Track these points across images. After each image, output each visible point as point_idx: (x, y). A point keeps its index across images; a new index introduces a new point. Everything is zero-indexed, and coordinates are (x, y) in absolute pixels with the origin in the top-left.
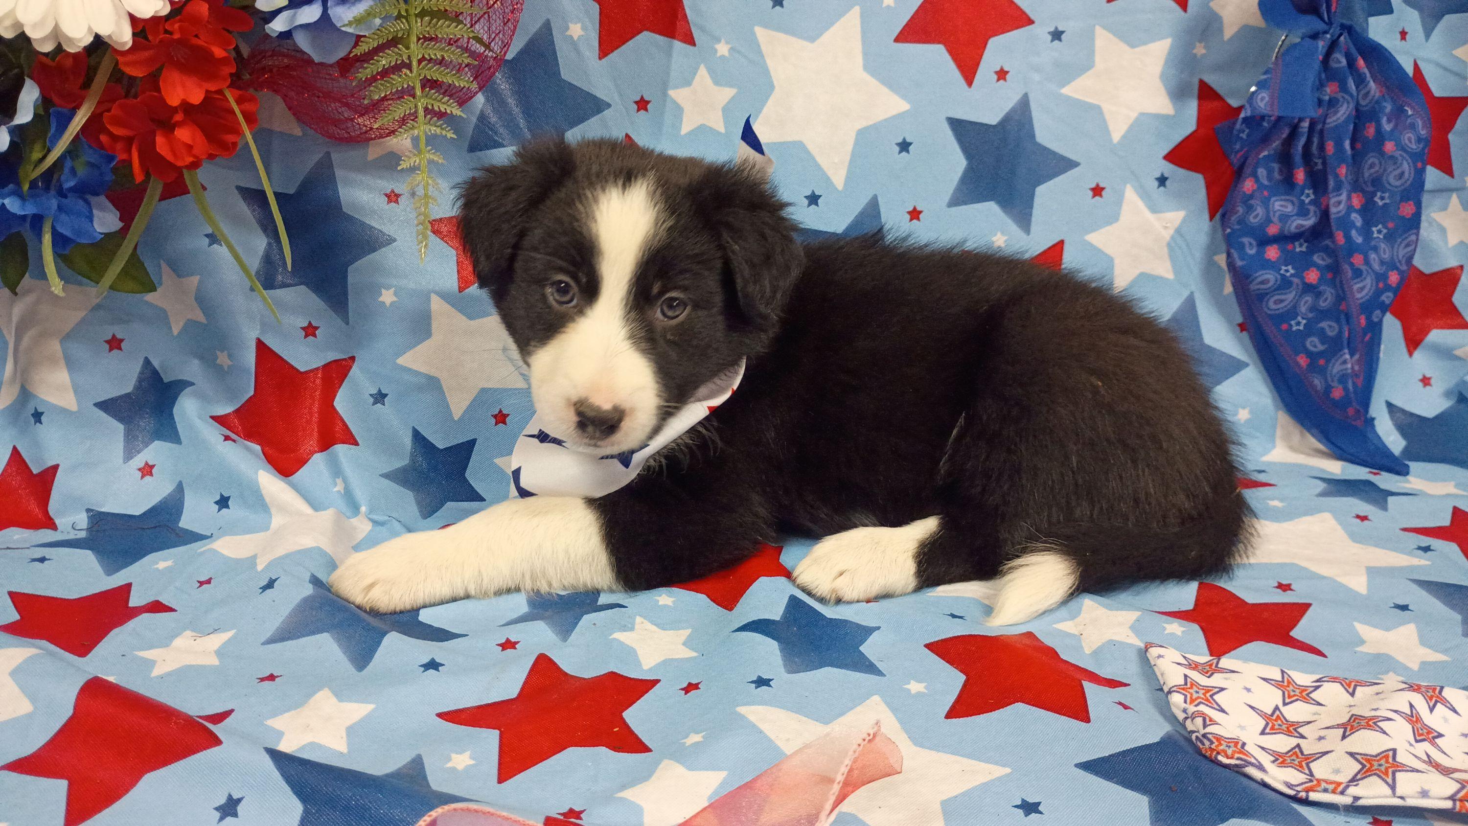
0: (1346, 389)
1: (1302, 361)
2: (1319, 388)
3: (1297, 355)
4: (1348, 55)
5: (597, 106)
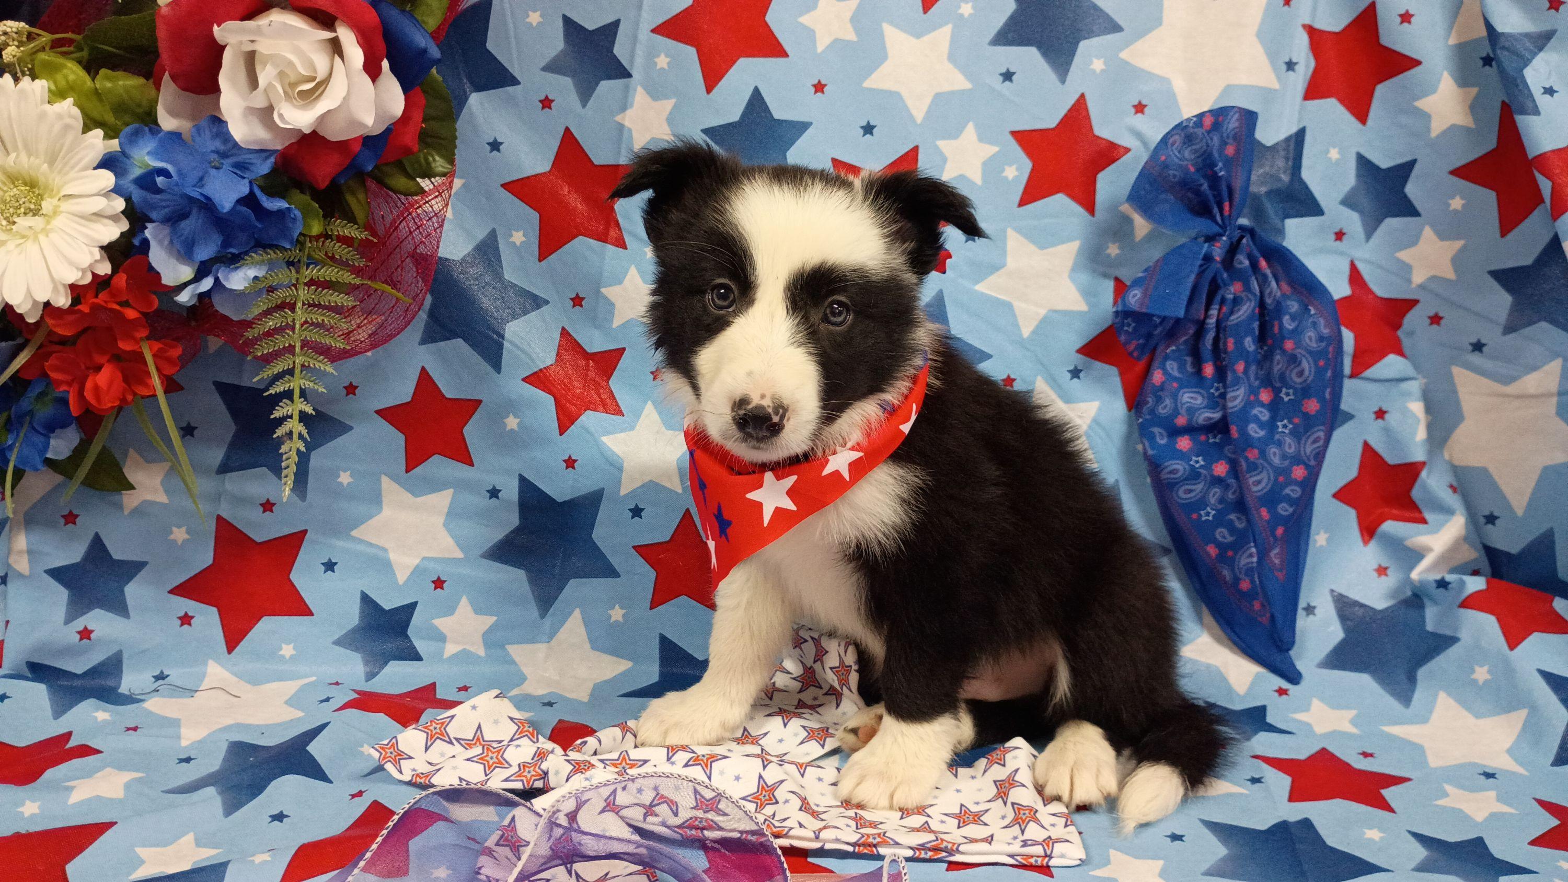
0: (1252, 581)
1: (1212, 550)
2: (1228, 578)
3: (1206, 544)
4: (1250, 257)
5: (537, 302)
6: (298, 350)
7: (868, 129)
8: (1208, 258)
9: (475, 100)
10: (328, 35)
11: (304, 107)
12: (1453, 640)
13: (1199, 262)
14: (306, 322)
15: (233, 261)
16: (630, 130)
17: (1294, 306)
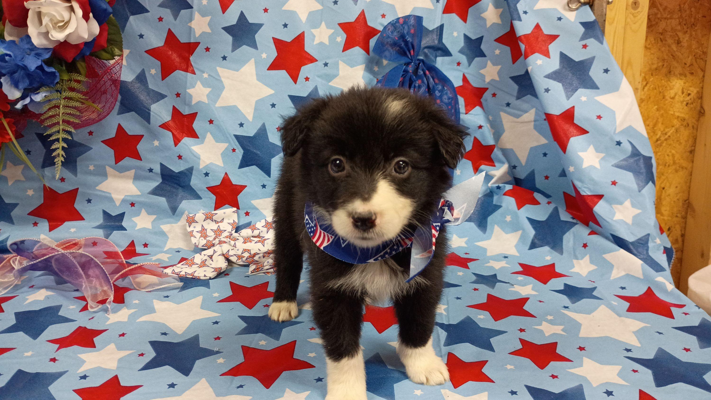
4: (423, 70)
5: (162, 96)
6: (61, 123)
7: (285, 26)
8: (406, 71)
9: (132, 18)
10: (69, 5)
11: (60, 32)
12: (500, 207)
13: (402, 73)
14: (63, 113)
15: (36, 90)
16: (194, 29)
17: (440, 87)
